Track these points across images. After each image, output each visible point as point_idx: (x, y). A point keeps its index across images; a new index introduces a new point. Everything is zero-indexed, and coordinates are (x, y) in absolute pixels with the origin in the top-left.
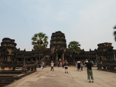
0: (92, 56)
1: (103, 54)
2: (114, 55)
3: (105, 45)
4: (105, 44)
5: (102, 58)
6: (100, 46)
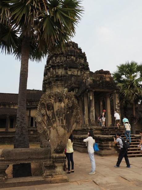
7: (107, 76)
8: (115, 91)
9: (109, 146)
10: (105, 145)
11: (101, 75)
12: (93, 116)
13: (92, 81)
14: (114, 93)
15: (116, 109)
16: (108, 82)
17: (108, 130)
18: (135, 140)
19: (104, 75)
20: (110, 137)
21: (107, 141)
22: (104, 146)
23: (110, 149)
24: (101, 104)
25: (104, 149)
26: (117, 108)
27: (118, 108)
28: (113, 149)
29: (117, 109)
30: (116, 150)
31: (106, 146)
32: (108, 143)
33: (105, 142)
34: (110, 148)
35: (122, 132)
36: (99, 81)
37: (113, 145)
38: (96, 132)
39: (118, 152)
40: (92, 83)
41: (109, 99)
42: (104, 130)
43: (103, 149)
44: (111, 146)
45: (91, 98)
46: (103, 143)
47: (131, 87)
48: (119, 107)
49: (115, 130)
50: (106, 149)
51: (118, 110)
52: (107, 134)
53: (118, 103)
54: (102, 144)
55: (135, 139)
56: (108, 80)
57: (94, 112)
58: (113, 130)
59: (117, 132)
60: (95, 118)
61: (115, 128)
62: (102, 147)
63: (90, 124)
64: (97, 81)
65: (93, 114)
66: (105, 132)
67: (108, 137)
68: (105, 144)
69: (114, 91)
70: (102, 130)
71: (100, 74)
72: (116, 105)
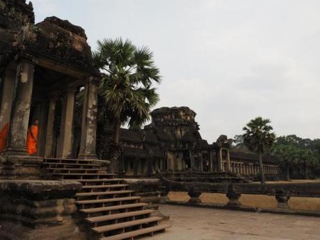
0: (144, 148)
1: (173, 146)
2: (219, 150)
3: (182, 113)
4: (184, 112)
5: (170, 160)
6: (166, 117)
7: (77, 37)
8: (91, 78)
9: (55, 214)
10: (43, 210)
11: (63, 29)
12: (21, 128)
13: (35, 35)
14: (89, 83)
15: (86, 118)
16: (77, 52)
17: (62, 166)
18: (127, 191)
19: (71, 34)
20: (65, 186)
21: (50, 198)
22: (40, 216)
23: (58, 224)
24: (53, 107)
25: (38, 223)
26: (89, 116)
27: (92, 118)
28: (67, 222)
29: (90, 119)
30: (77, 224)
31: (48, 215)
32: (56, 205)
33: (45, 203)
34: (60, 218)
35: (95, 172)
36: (55, 43)
37: (69, 209)
38: (24, 170)
39: (82, 231)
40: (35, 40)
41: (73, 98)
42: (48, 165)
43: (35, 224)
44: (64, 214)
45: (25, 78)
46: (37, 204)
47: (118, 88)
48: (94, 114)
49: (78, 167)
50: (44, 223)
51: (92, 121)
52: (55, 177)
53: (94, 107)
54: (33, 210)
55: (127, 188)
56: (78, 47)
57: (28, 116)
58: (74, 167)
59: (83, 172)
60: (26, 133)
61: (80, 162)
62: (33, 217)
63: (10, 149)
64: (50, 40)
65: (21, 123)
66: (51, 171)
67: (56, 186)
68: (42, 207)
69: (90, 76)
70: (42, 166)
71: (59, 27)
72: (90, 111)
